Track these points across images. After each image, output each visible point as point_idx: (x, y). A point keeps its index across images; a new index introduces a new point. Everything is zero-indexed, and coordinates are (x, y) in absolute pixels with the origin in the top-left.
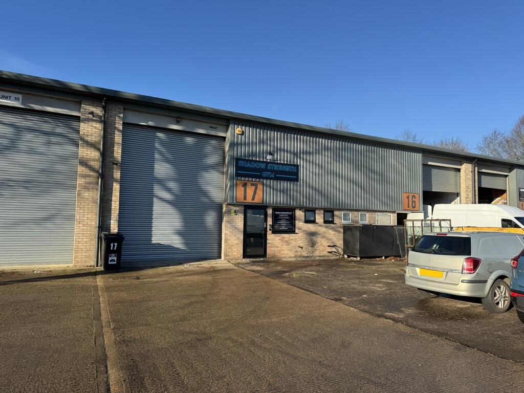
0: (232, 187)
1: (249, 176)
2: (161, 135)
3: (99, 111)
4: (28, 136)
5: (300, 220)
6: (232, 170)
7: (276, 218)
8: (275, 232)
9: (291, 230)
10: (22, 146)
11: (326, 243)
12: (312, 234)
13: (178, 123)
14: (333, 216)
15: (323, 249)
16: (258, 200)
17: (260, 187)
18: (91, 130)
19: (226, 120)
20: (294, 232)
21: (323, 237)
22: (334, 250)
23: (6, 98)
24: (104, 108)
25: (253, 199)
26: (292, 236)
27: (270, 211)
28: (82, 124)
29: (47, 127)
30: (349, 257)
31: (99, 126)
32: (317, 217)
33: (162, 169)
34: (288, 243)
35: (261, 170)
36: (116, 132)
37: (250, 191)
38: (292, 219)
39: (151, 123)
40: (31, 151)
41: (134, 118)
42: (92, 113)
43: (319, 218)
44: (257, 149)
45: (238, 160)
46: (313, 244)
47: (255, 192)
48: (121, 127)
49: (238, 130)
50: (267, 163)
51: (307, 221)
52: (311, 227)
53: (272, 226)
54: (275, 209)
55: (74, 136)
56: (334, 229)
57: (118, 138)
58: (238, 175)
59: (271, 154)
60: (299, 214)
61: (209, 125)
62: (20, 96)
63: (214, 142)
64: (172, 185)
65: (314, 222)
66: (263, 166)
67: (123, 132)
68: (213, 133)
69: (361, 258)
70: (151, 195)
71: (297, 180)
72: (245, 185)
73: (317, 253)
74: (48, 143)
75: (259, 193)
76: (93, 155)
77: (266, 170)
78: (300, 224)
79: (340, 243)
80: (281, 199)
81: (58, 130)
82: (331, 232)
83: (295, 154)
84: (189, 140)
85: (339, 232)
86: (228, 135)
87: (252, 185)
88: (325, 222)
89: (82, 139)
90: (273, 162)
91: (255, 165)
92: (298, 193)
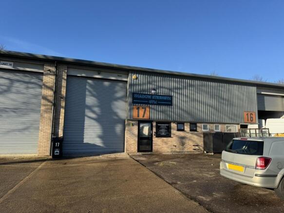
0: (130, 110)
1: (141, 103)
2: (90, 81)
3: (53, 69)
4: (17, 84)
5: (174, 129)
6: (130, 100)
7: (158, 128)
8: (158, 136)
9: (168, 135)
10: (14, 90)
11: (191, 143)
12: (183, 138)
13: (99, 74)
14: (196, 127)
15: (189, 147)
16: (146, 117)
17: (148, 109)
18: (49, 80)
19: (127, 71)
20: (170, 137)
21: (190, 140)
22: (197, 148)
23: (5, 64)
24: (56, 67)
25: (143, 116)
26: (169, 139)
27: (154, 124)
28: (44, 77)
29: (27, 79)
30: (207, 152)
31: (53, 77)
32: (185, 127)
33: (90, 100)
34: (166, 143)
35: (148, 100)
36: (63, 81)
37: (141, 112)
38: (169, 129)
39: (83, 75)
40: (18, 92)
41: (73, 72)
42: (49, 70)
43: (187, 128)
44: (145, 87)
45: (133, 94)
46: (183, 144)
47: (145, 113)
48: (66, 78)
49: (134, 76)
50: (152, 95)
51: (178, 130)
52: (181, 134)
53: (156, 133)
54: (158, 123)
55: (41, 83)
56: (196, 134)
57: (64, 83)
58: (133, 102)
59: (154, 90)
60: (173, 125)
61: (117, 74)
62: (12, 63)
63: (121, 84)
64: (96, 109)
65: (183, 130)
66: (150, 97)
67: (67, 80)
68: (120, 79)
69: (215, 153)
70: (83, 115)
71: (171, 105)
72: (138, 108)
73: (186, 150)
74: (28, 88)
75: (147, 113)
76: (49, 93)
77: (152, 99)
78: (174, 132)
79: (201, 143)
80: (161, 117)
81: (33, 81)
82: (195, 137)
83: (170, 89)
84: (106, 84)
85: (201, 137)
86: (128, 80)
87: (143, 108)
88: (191, 130)
89: (44, 85)
90: (156, 95)
91: (144, 97)
92: (172, 113)
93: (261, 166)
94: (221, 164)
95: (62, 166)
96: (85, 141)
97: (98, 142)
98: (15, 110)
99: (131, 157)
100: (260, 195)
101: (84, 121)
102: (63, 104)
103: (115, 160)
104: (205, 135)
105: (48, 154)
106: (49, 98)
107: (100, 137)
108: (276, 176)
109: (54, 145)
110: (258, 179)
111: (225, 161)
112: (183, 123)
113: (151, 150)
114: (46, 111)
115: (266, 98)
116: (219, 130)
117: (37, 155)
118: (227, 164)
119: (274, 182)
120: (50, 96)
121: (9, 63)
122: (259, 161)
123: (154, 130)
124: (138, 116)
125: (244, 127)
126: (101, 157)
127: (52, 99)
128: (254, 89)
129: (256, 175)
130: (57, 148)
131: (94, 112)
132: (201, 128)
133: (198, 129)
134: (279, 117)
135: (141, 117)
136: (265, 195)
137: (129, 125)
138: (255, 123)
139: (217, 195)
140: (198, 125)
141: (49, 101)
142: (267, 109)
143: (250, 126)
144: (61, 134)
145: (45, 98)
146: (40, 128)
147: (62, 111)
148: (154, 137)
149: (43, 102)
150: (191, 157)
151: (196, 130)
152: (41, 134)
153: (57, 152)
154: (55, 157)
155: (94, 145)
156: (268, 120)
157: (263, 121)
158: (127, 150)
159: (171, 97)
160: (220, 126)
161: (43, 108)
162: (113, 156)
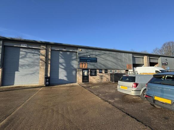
0: (79, 64)
1: (83, 61)
2: (61, 52)
3: (45, 47)
4: (29, 54)
5: (98, 72)
6: (78, 60)
7: (91, 72)
8: (91, 75)
9: (96, 75)
10: (28, 56)
11: (105, 78)
12: (102, 76)
13: (65, 49)
14: (107, 71)
15: (105, 80)
16: (86, 67)
17: (86, 64)
18: (43, 52)
19: (77, 47)
20: (96, 76)
21: (105, 77)
22: (108, 80)
23: (23, 45)
24: (46, 46)
25: (85, 67)
26: (96, 77)
27: (89, 70)
28: (41, 51)
29: (33, 52)
30: (112, 82)
31: (45, 51)
32: (103, 71)
33: (61, 60)
34: (95, 78)
35: (86, 60)
36: (49, 52)
37: (84, 65)
38: (96, 72)
39: (58, 49)
40: (30, 58)
41: (54, 48)
42: (43, 48)
44: (85, 54)
45: (80, 57)
46: (102, 79)
47: (85, 65)
48: (50, 51)
49: (80, 50)
50: (88, 58)
51: (100, 73)
52: (101, 74)
53: (90, 74)
54: (91, 70)
55: (40, 53)
56: (107, 74)
58: (80, 61)
59: (89, 55)
61: (72, 49)
62: (26, 45)
63: (75, 53)
64: (64, 64)
65: (102, 73)
66: (87, 59)
68: (74, 51)
69: (115, 82)
71: (97, 62)
72: (82, 64)
73: (103, 81)
74: (34, 56)
75: (86, 66)
76: (44, 58)
77: (88, 60)
78: (98, 73)
79: (109, 78)
80: (93, 67)
81: (36, 52)
82: (107, 75)
83: (96, 55)
84: (68, 53)
85: (109, 75)
86: (78, 51)
87: (84, 63)
88: (105, 73)
89: (41, 54)
90: (90, 57)
91: (85, 58)
92: (97, 65)
93: (135, 87)
94: (118, 86)
95: (49, 89)
96: (60, 78)
97: (65, 79)
98: (28, 65)
99: (79, 85)
100: (134, 99)
101: (59, 69)
102: (49, 62)
103: (73, 86)
104: (111, 74)
105: (44, 84)
106: (43, 60)
107: (66, 76)
108: (141, 91)
109: (46, 80)
110: (133, 92)
111: (119, 85)
112: (102, 70)
113: (88, 82)
114: (42, 66)
115: (136, 58)
116: (117, 72)
117: (38, 85)
118: (120, 86)
119: (140, 93)
120: (44, 59)
121: (25, 45)
122: (133, 85)
123: (89, 73)
124: (82, 67)
125: (127, 71)
126: (67, 85)
127: (44, 60)
128: (131, 55)
129: (132, 90)
130: (47, 81)
131: (63, 66)
132: (109, 72)
133: (108, 72)
134: (141, 66)
135: (83, 67)
136: (136, 99)
137: (78, 71)
138: (131, 69)
139: (116, 99)
140: (108, 70)
141: (43, 61)
142: (137, 63)
143: (129, 70)
144: (49, 75)
145: (41, 60)
146: (40, 73)
147: (49, 65)
148: (89, 76)
149: (41, 61)
150: (105, 84)
151: (107, 73)
152: (40, 76)
153: (47, 83)
154: (47, 85)
155: (63, 80)
156: (137, 68)
157: (135, 68)
158: (78, 82)
159: (97, 58)
160: (117, 70)
161: (41, 64)
162: (72, 84)
